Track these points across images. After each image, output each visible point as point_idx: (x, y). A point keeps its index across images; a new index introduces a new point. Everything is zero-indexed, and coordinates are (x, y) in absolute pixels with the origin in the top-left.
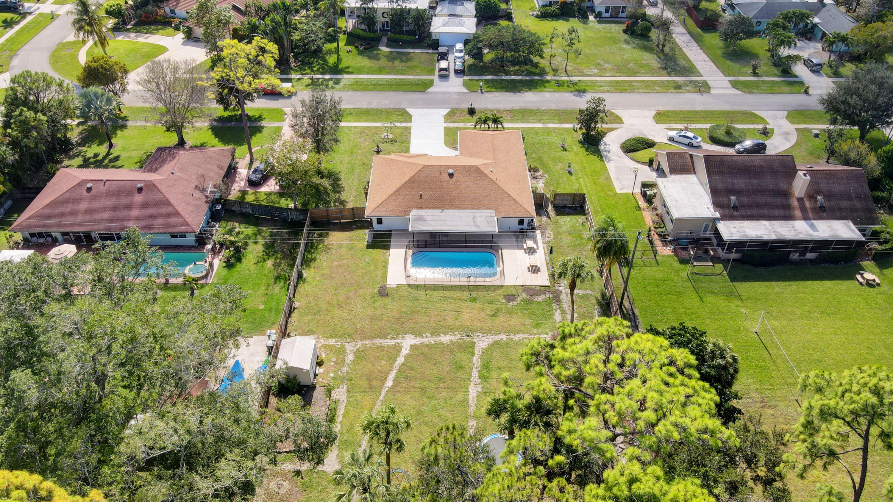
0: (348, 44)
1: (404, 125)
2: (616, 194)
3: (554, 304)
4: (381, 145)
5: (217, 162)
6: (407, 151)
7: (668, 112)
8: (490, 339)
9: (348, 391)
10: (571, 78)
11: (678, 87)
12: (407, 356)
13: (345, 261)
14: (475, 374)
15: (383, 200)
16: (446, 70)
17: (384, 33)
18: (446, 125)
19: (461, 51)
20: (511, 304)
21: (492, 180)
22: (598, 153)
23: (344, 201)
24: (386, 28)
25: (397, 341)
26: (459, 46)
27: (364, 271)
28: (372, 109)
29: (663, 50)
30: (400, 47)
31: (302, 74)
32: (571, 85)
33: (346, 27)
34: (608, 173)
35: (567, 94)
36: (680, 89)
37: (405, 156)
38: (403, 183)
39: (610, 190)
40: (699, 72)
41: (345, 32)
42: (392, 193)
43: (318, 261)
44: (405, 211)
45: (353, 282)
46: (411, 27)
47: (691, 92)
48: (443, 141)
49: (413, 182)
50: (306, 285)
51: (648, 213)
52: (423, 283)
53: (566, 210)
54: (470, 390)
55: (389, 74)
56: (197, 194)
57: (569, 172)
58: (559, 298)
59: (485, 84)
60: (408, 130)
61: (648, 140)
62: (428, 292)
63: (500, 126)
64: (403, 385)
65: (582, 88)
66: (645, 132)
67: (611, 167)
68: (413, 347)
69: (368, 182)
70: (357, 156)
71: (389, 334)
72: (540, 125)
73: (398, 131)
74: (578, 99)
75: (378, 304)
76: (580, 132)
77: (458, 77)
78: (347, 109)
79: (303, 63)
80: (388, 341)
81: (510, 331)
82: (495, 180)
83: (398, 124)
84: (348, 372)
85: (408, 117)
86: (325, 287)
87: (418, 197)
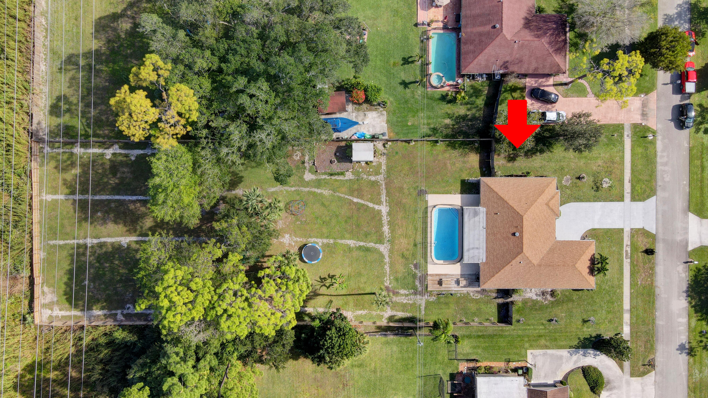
2: (526, 349)
3: (413, 291)
4: (590, 179)
8: (386, 253)
9: (350, 180)
12: (374, 209)
14: (362, 244)
15: (494, 189)
18: (627, 230)
20: (413, 266)
22: (583, 346)
25: (384, 202)
27: (440, 180)
28: (655, 166)
34: (553, 349)
37: (550, 201)
38: (508, 201)
39: (531, 346)
42: (501, 194)
43: (453, 151)
44: (484, 204)
45: (431, 174)
48: (597, 227)
49: (508, 208)
50: (430, 146)
51: (503, 367)
52: (430, 216)
53: (503, 311)
54: (351, 241)
56: (499, 64)
58: (418, 294)
60: (618, 200)
62: (421, 219)
64: (354, 207)
67: (563, 352)
68: (379, 212)
70: (575, 162)
71: (389, 198)
73: (616, 191)
75: (412, 190)
80: (385, 198)
81: (392, 265)
84: (363, 178)
87: (496, 211)
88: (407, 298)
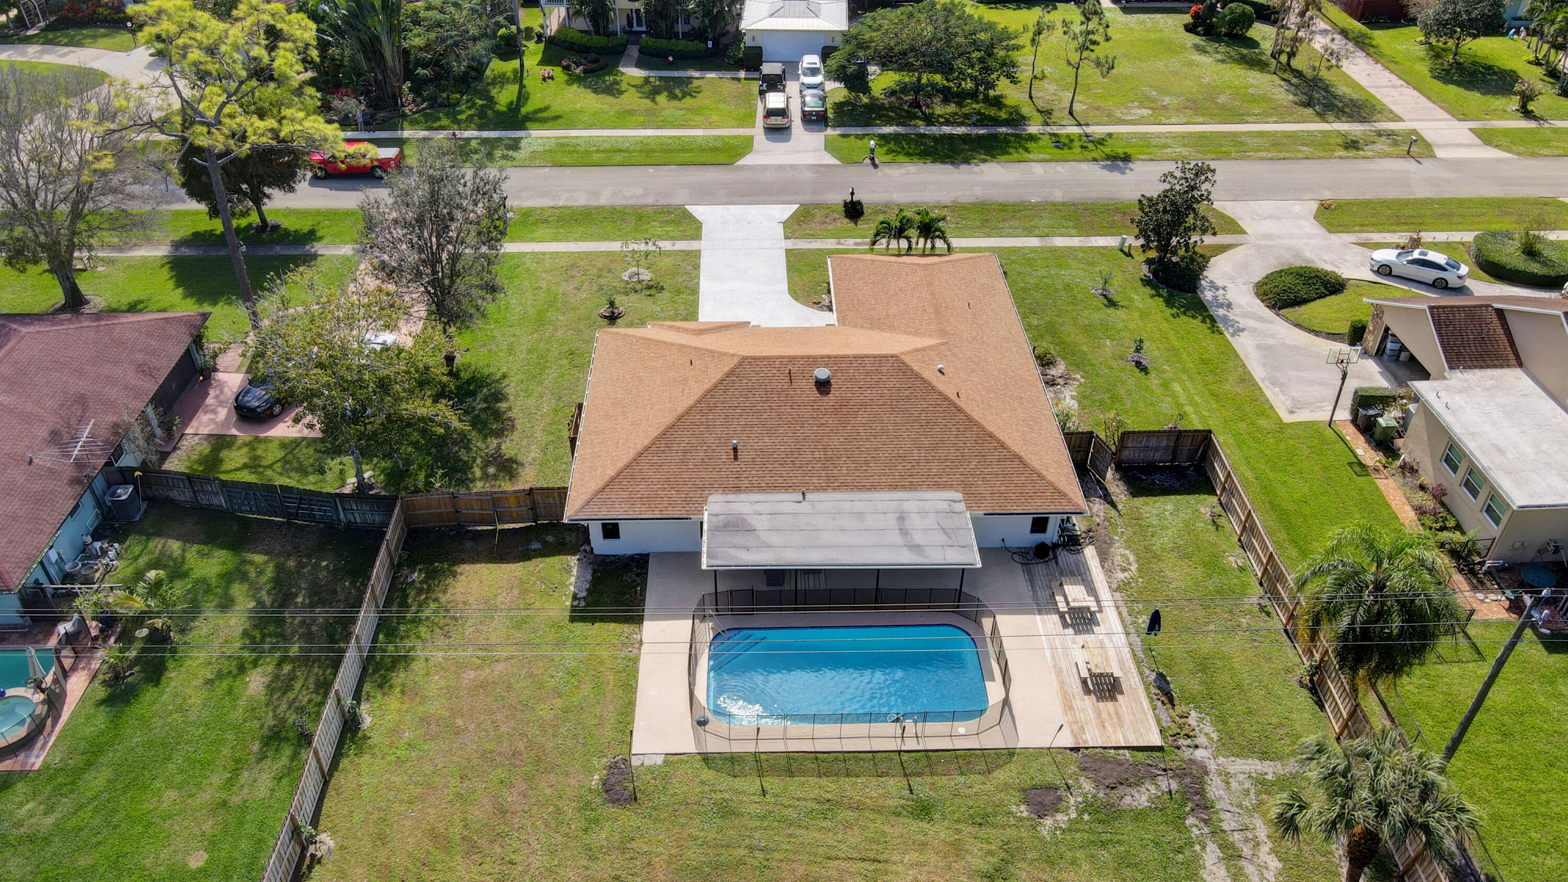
0: (546, 60)
1: (681, 245)
2: (1282, 427)
3: (1190, 821)
4: (619, 300)
5: (140, 357)
6: (692, 315)
7: (1349, 203)
10: (1089, 130)
11: (1352, 145)
13: (500, 667)
15: (620, 465)
16: (782, 113)
17: (632, 38)
18: (790, 244)
19: (814, 72)
20: (1048, 822)
21: (947, 398)
22: (1199, 309)
23: (512, 461)
24: (636, 28)
26: (811, 60)
27: (558, 703)
28: (600, 209)
29: (1288, 64)
30: (671, 66)
31: (430, 129)
32: (1091, 146)
33: (542, 27)
34: (1244, 365)
35: (1084, 166)
36: (1357, 149)
37: (686, 331)
38: (680, 410)
39: (1263, 414)
40: (1391, 112)
41: (540, 37)
42: (646, 442)
43: (417, 666)
44: (687, 501)
45: (521, 745)
46: (695, 23)
47: (1387, 156)
48: (785, 286)
49: (710, 408)
50: (366, 758)
51: (1391, 482)
52: (750, 747)
53: (1157, 478)
55: (644, 126)
56: (47, 457)
57: (1138, 364)
58: (1201, 792)
59: (881, 146)
60: (693, 258)
61: (1327, 273)
62: (771, 783)
63: (939, 243)
65: (1120, 151)
66: (1308, 254)
67: (1244, 345)
69: (580, 406)
70: (556, 329)
72: (1033, 242)
73: (666, 262)
74: (1115, 176)
75: (601, 836)
76: (1140, 257)
77: (811, 131)
78: (535, 209)
79: (434, 103)
82: (953, 397)
83: (666, 245)
85: (692, 228)
86: (427, 768)
87: (725, 454)
88: (1246, 851)
